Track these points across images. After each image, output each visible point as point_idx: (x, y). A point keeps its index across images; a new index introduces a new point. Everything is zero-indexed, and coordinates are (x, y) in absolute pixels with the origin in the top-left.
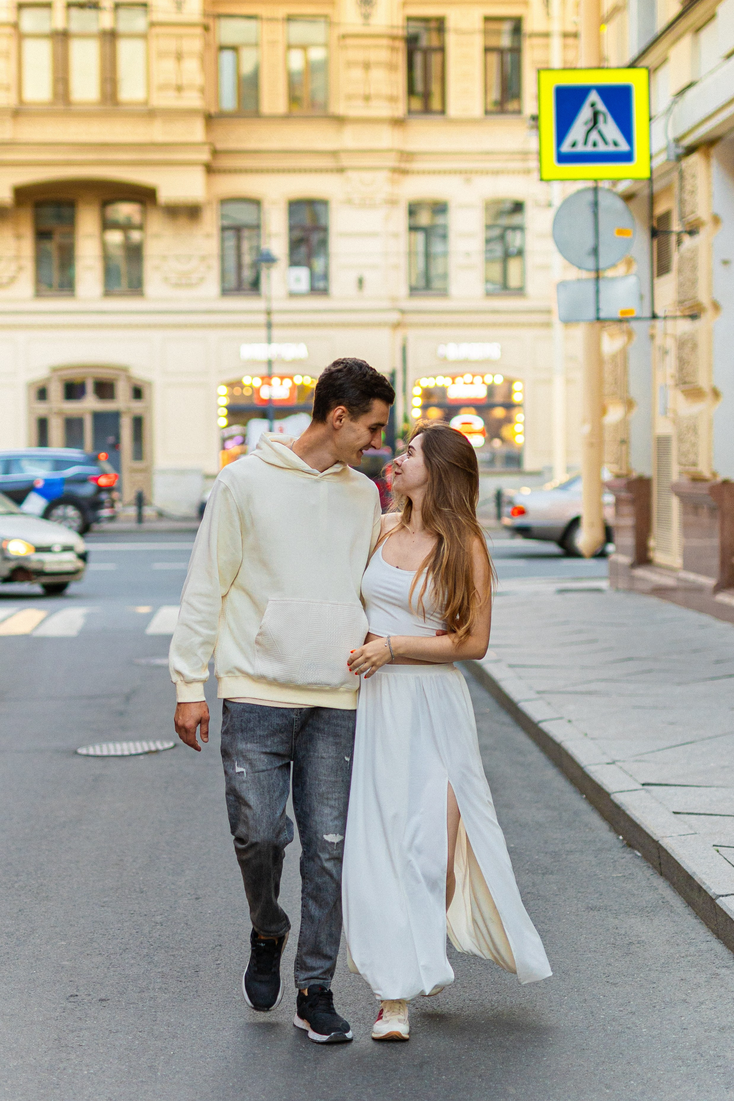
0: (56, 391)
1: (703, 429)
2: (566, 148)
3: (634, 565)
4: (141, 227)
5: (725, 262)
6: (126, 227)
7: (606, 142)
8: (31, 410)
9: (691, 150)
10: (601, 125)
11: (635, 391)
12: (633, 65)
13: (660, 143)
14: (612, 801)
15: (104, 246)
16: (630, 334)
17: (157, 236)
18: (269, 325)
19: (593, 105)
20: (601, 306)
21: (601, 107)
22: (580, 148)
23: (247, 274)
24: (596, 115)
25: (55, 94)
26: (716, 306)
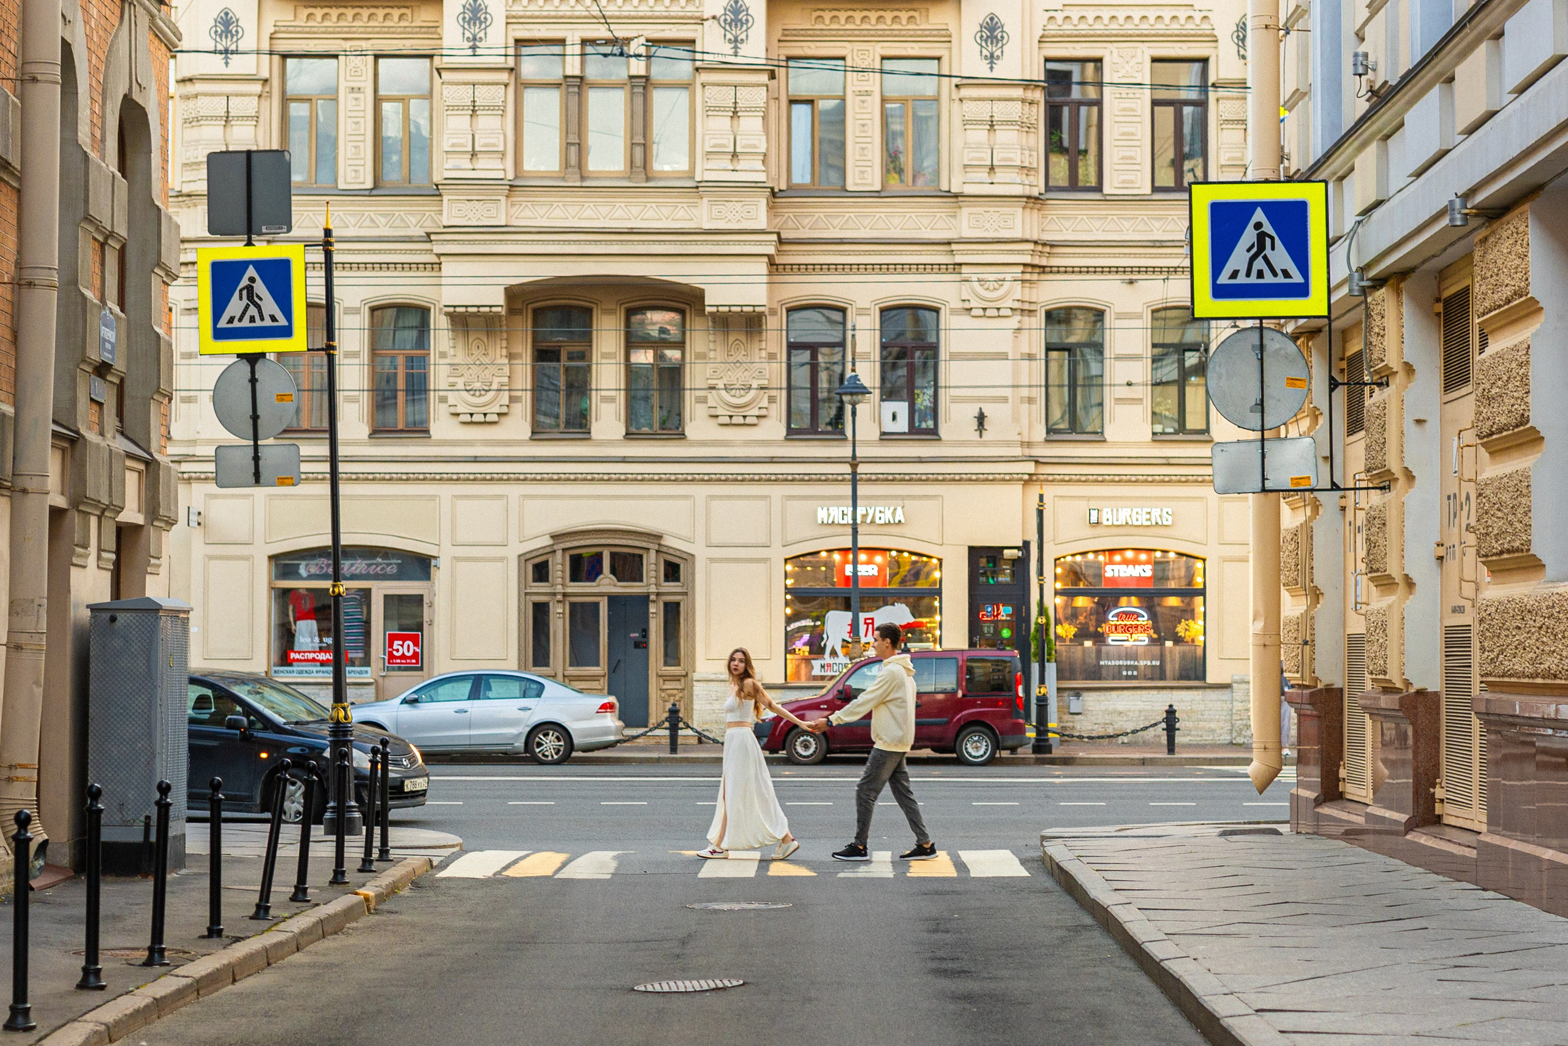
0: (559, 567)
1: (1393, 629)
2: (1224, 279)
3: (1318, 802)
4: (680, 345)
5: (1419, 422)
6: (659, 344)
7: (1275, 274)
8: (524, 594)
9: (1379, 282)
10: (1268, 251)
11: (1320, 579)
12: (1307, 177)
13: (1340, 272)
14: (1221, 1026)
15: (629, 368)
16: (1316, 507)
17: (702, 356)
18: (854, 481)
19: (1258, 226)
20: (1267, 475)
21: (1268, 228)
22: (1241, 279)
23: (828, 412)
24: (1262, 237)
25: (566, 164)
26: (1410, 477)
